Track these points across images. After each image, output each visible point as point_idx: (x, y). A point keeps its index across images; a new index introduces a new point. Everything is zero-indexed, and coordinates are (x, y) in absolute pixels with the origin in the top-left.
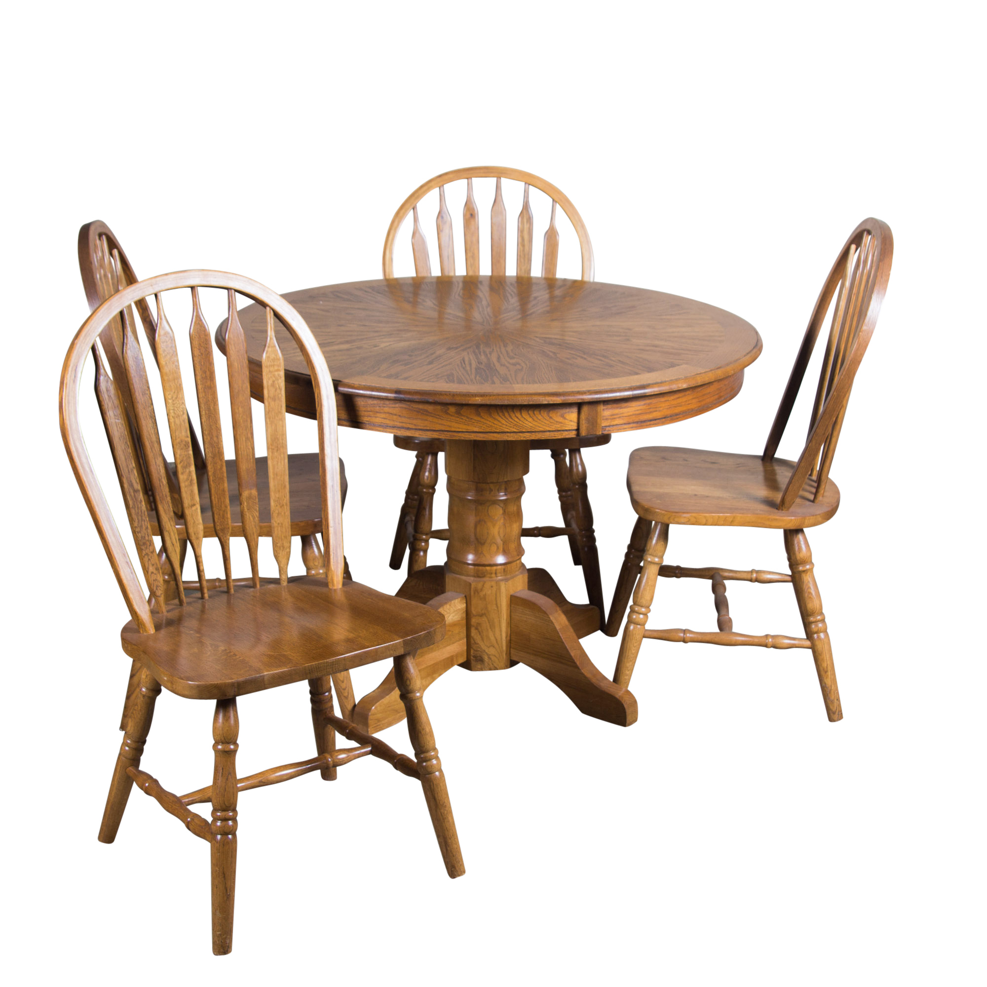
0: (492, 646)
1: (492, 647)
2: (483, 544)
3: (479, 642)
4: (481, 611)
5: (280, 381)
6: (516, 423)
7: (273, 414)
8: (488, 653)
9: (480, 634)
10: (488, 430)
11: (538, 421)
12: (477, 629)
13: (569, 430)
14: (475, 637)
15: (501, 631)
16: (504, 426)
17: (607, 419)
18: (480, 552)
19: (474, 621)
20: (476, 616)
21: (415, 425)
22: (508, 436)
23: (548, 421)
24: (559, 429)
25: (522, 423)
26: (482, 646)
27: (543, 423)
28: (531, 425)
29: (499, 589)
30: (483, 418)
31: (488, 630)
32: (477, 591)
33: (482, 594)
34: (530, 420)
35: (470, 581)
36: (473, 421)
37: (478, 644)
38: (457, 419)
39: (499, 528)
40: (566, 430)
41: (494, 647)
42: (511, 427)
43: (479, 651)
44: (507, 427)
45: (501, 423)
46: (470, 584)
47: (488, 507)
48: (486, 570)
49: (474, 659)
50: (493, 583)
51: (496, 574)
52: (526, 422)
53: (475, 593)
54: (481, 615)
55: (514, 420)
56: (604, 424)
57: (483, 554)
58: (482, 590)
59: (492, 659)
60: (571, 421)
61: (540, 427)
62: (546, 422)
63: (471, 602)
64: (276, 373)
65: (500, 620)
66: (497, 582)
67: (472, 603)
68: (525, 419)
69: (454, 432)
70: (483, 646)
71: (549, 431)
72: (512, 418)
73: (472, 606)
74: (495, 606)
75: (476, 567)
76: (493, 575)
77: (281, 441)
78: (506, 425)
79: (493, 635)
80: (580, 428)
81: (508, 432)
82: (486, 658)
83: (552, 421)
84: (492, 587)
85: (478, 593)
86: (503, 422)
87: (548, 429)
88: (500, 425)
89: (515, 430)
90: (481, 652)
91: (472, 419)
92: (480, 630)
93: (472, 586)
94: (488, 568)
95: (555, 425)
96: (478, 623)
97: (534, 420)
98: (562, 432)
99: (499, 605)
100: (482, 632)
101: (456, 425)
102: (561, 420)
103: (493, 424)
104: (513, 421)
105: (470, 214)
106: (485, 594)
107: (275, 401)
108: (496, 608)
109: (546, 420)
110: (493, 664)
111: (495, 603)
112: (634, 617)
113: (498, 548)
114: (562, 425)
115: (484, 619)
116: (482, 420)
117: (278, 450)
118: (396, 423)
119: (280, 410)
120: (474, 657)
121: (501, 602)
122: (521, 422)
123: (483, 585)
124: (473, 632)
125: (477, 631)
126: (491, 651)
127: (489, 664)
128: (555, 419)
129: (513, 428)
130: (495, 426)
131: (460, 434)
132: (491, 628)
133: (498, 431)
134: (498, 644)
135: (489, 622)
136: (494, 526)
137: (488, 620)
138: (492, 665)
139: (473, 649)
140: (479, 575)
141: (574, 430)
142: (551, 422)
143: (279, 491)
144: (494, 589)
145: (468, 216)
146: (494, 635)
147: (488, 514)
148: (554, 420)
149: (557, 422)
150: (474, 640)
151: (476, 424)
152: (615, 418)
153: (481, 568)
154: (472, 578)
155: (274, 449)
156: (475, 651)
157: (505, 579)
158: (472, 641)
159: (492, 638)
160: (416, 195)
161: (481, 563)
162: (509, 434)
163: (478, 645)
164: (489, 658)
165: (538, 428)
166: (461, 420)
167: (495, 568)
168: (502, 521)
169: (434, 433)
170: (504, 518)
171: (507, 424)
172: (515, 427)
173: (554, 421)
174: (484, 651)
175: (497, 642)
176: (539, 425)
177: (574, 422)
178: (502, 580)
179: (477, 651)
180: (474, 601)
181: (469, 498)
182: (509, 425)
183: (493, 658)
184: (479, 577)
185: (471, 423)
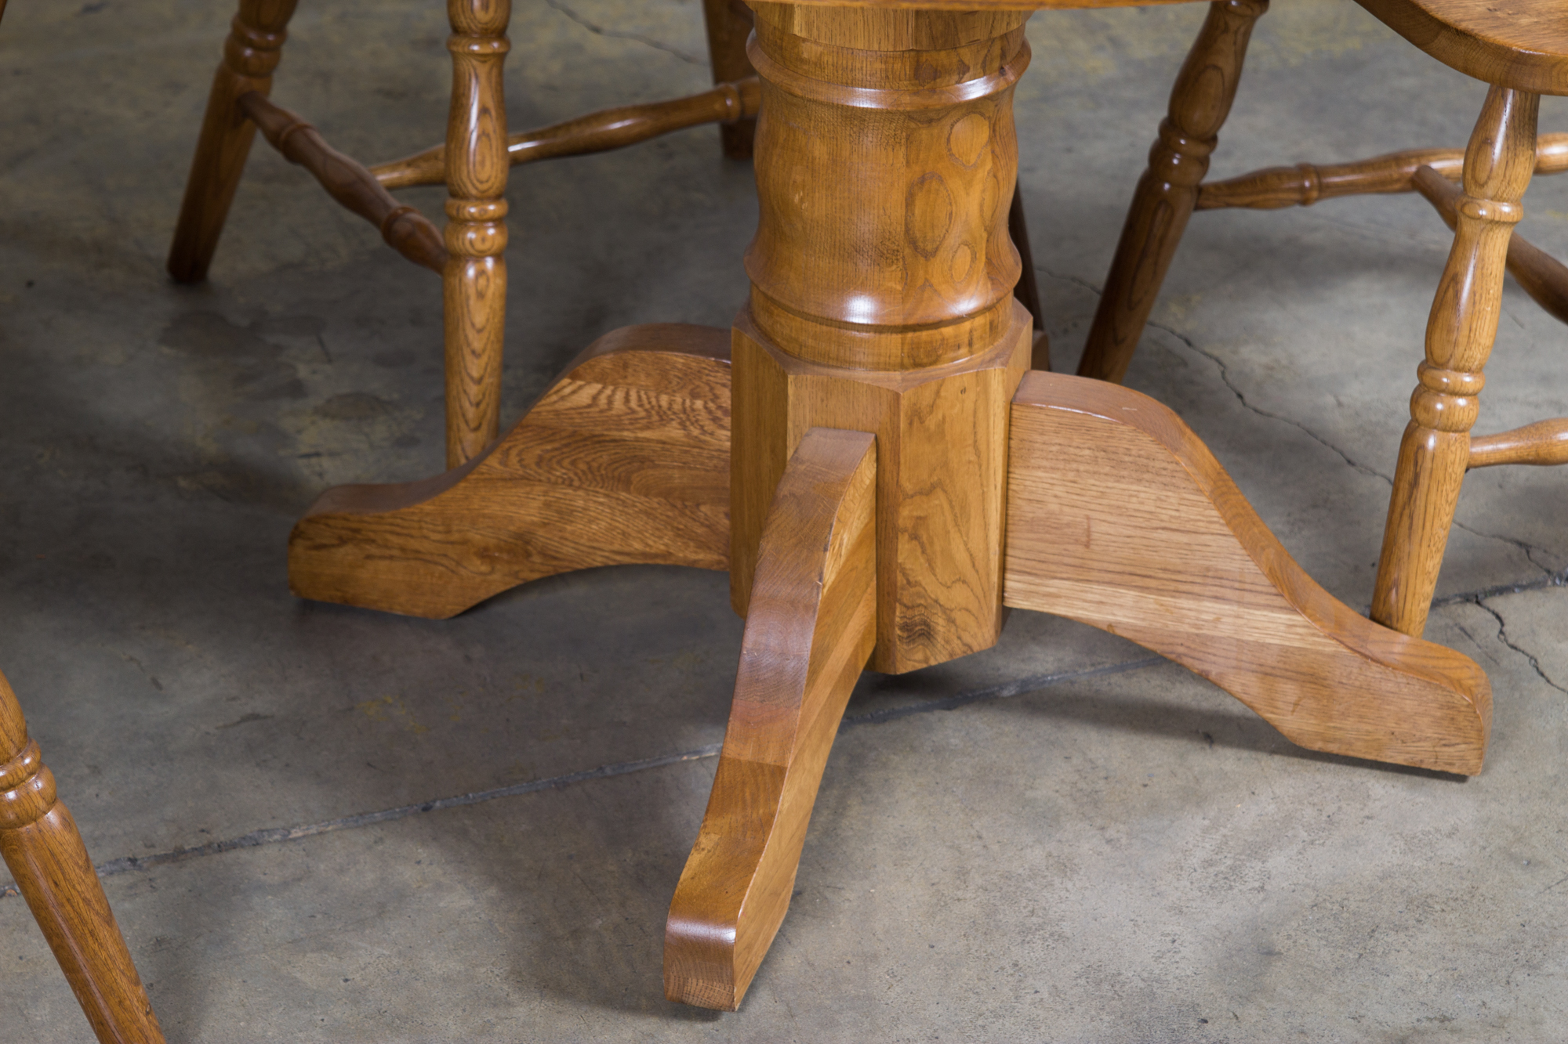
0: (959, 580)
1: (958, 586)
2: (929, 255)
3: (920, 578)
4: (931, 475)
8: (948, 605)
9: (923, 552)
12: (915, 537)
14: (908, 566)
15: (986, 526)
18: (920, 282)
19: (906, 514)
20: (912, 496)
26: (929, 589)
29: (984, 392)
31: (948, 532)
32: (917, 415)
33: (931, 422)
35: (894, 387)
37: (918, 584)
39: (983, 191)
41: (964, 582)
43: (920, 605)
46: (897, 397)
47: (952, 126)
48: (943, 339)
49: (905, 635)
51: (970, 344)
53: (911, 424)
54: (928, 491)
57: (931, 286)
58: (932, 407)
59: (958, 622)
63: (896, 453)
65: (983, 493)
67: (902, 460)
70: (931, 586)
73: (902, 467)
74: (971, 449)
75: (910, 335)
76: (964, 350)
79: (962, 547)
82: (940, 623)
84: (963, 391)
85: (922, 422)
90: (926, 607)
92: (924, 538)
93: (902, 400)
94: (948, 331)
96: (919, 518)
99: (983, 447)
100: (932, 543)
106: (944, 418)
108: (973, 458)
110: (959, 638)
111: (970, 441)
112: (1439, 406)
113: (974, 258)
115: (939, 499)
120: (905, 627)
121: (988, 433)
123: (938, 393)
124: (905, 552)
125: (915, 542)
126: (958, 596)
127: (947, 642)
132: (957, 525)
134: (977, 571)
135: (952, 507)
136: (969, 185)
137: (950, 502)
138: (957, 641)
139: (902, 604)
140: (918, 360)
144: (971, 396)
146: (966, 544)
147: (950, 150)
150: (904, 574)
153: (924, 335)
154: (897, 375)
156: (908, 607)
157: (998, 356)
158: (900, 580)
159: (961, 556)
161: (931, 320)
163: (918, 589)
164: (951, 621)
167: (967, 326)
168: (989, 165)
170: (993, 152)
174: (936, 601)
175: (974, 566)
178: (991, 361)
179: (913, 607)
180: (911, 448)
181: (866, 105)
183: (959, 616)
184: (917, 365)
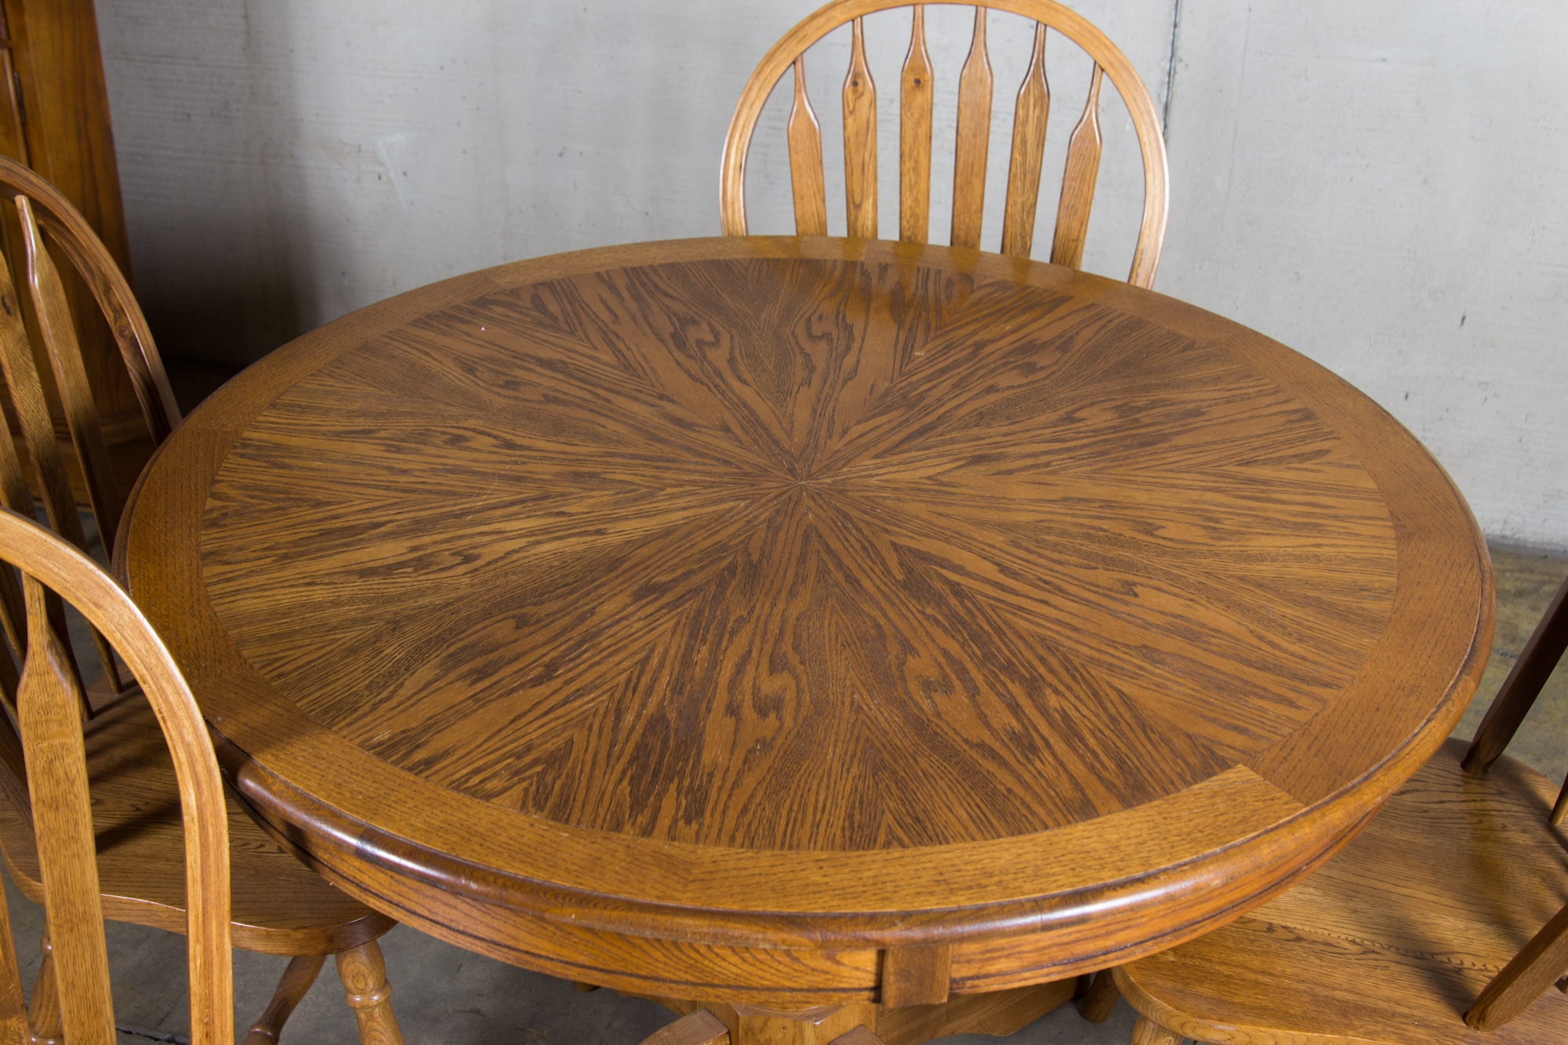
5: (68, 760)
6: (692, 962)
7: (53, 841)
10: (614, 967)
11: (758, 964)
13: (854, 990)
16: (660, 965)
17: (969, 962)
21: (430, 911)
22: (671, 989)
23: (786, 965)
24: (821, 986)
25: (711, 965)
27: (773, 971)
28: (738, 971)
29: (801, 1032)
30: (601, 938)
32: (749, 1030)
34: (735, 959)
36: (575, 940)
38: (532, 926)
40: (844, 990)
42: (680, 970)
44: (668, 968)
45: (651, 956)
50: (787, 1022)
52: (725, 964)
53: (747, 1032)
55: (688, 956)
56: (959, 971)
58: (762, 1030)
60: (857, 969)
61: (762, 978)
62: (781, 967)
64: (56, 742)
66: (798, 1021)
68: (718, 955)
69: (527, 953)
71: (792, 990)
72: (681, 950)
77: (81, 909)
78: (666, 964)
80: (885, 984)
81: (672, 981)
83: (797, 966)
84: (785, 1026)
86: (658, 955)
87: (787, 984)
88: (648, 960)
89: (691, 979)
91: (570, 934)
93: (741, 1021)
95: (808, 978)
97: (744, 960)
98: (831, 993)
101: (533, 940)
102: (828, 965)
103: (627, 956)
104: (684, 957)
105: (916, 78)
107: (57, 809)
109: (780, 963)
114: (828, 976)
116: (601, 942)
117: (72, 929)
118: (385, 891)
119: (71, 832)
122: (706, 962)
123: (766, 1023)
128: (805, 962)
129: (686, 972)
130: (635, 961)
131: (541, 962)
133: (643, 973)
141: (866, 989)
142: (796, 970)
143: (83, 1024)
144: (790, 1030)
145: (911, 82)
148: (804, 965)
149: (813, 969)
151: (582, 947)
152: (994, 959)
155: (61, 926)
160: (800, 35)
162: (674, 985)
165: (757, 979)
166: (544, 932)
169: (478, 942)
171: (667, 961)
172: (690, 971)
173: (803, 968)
176: (760, 973)
177: (867, 971)
182: (673, 964)
185: (566, 942)
